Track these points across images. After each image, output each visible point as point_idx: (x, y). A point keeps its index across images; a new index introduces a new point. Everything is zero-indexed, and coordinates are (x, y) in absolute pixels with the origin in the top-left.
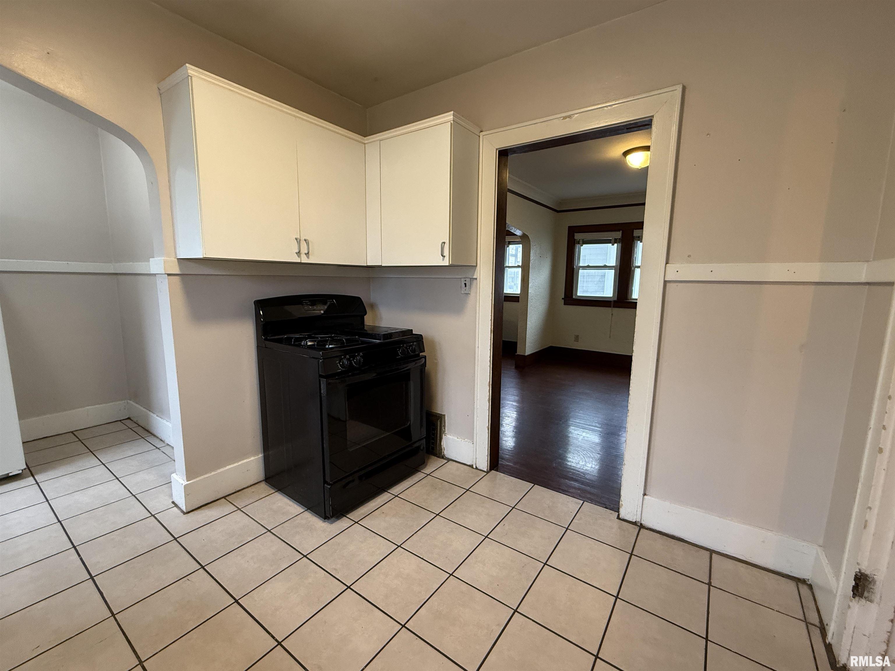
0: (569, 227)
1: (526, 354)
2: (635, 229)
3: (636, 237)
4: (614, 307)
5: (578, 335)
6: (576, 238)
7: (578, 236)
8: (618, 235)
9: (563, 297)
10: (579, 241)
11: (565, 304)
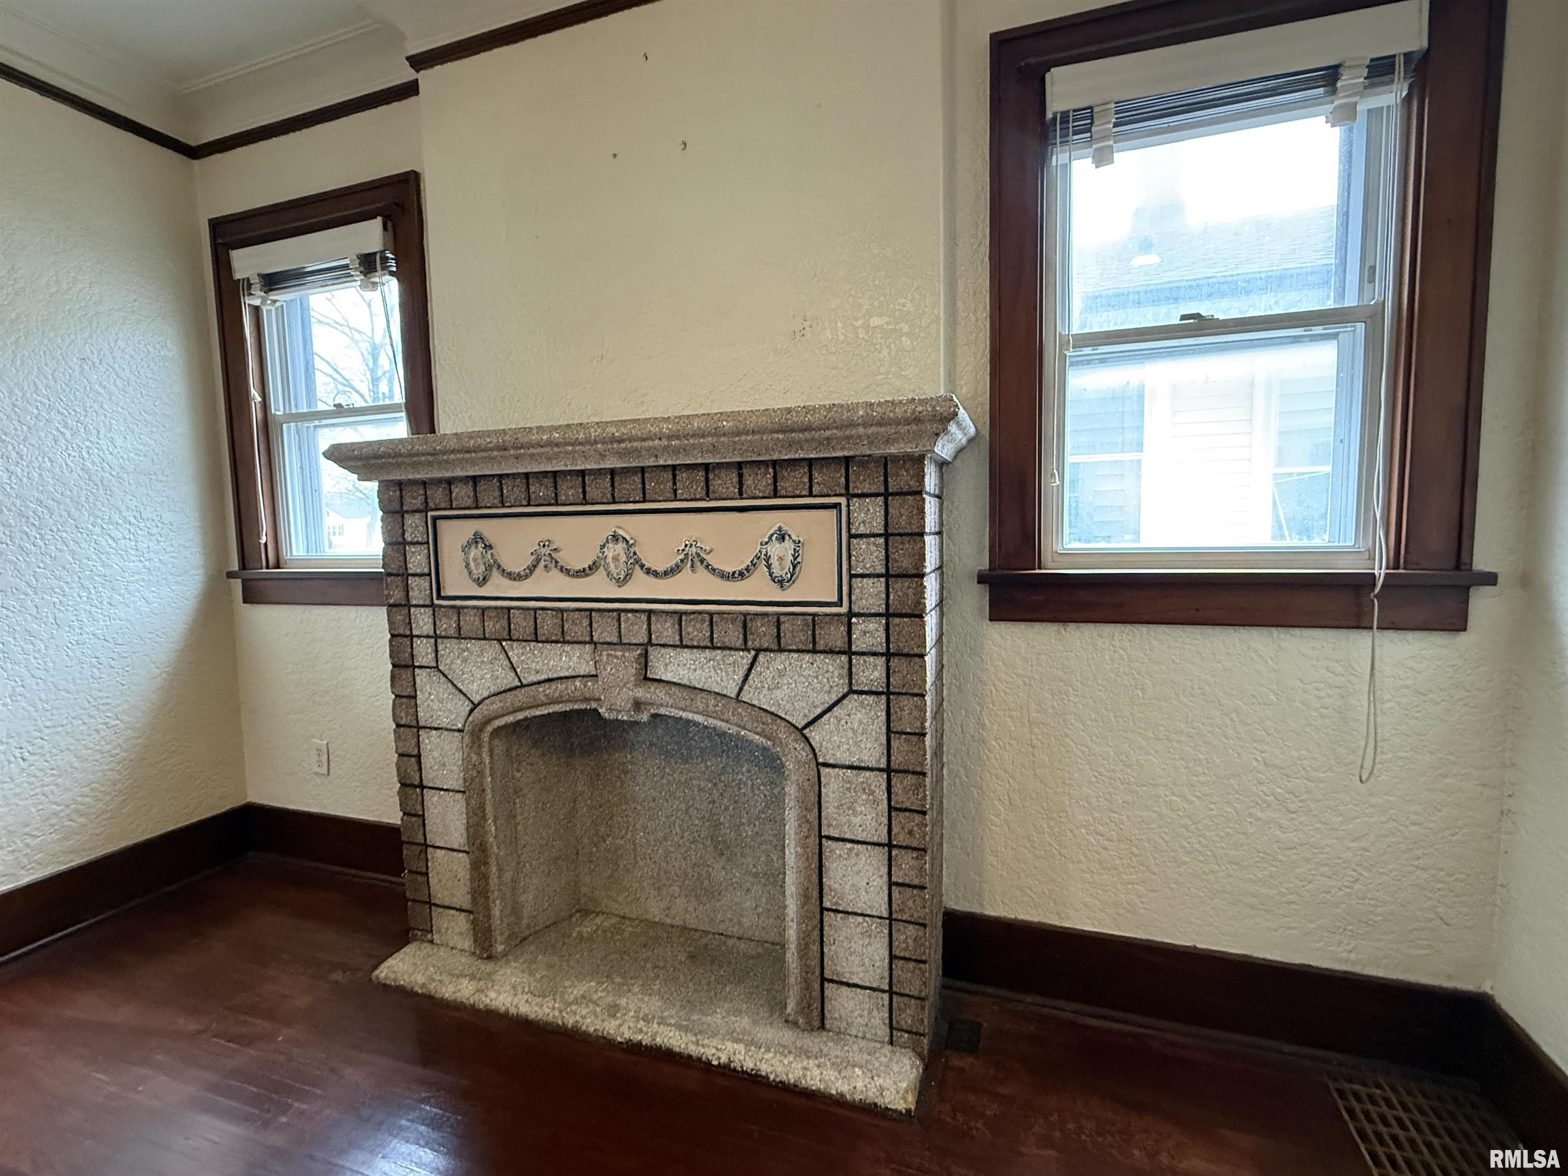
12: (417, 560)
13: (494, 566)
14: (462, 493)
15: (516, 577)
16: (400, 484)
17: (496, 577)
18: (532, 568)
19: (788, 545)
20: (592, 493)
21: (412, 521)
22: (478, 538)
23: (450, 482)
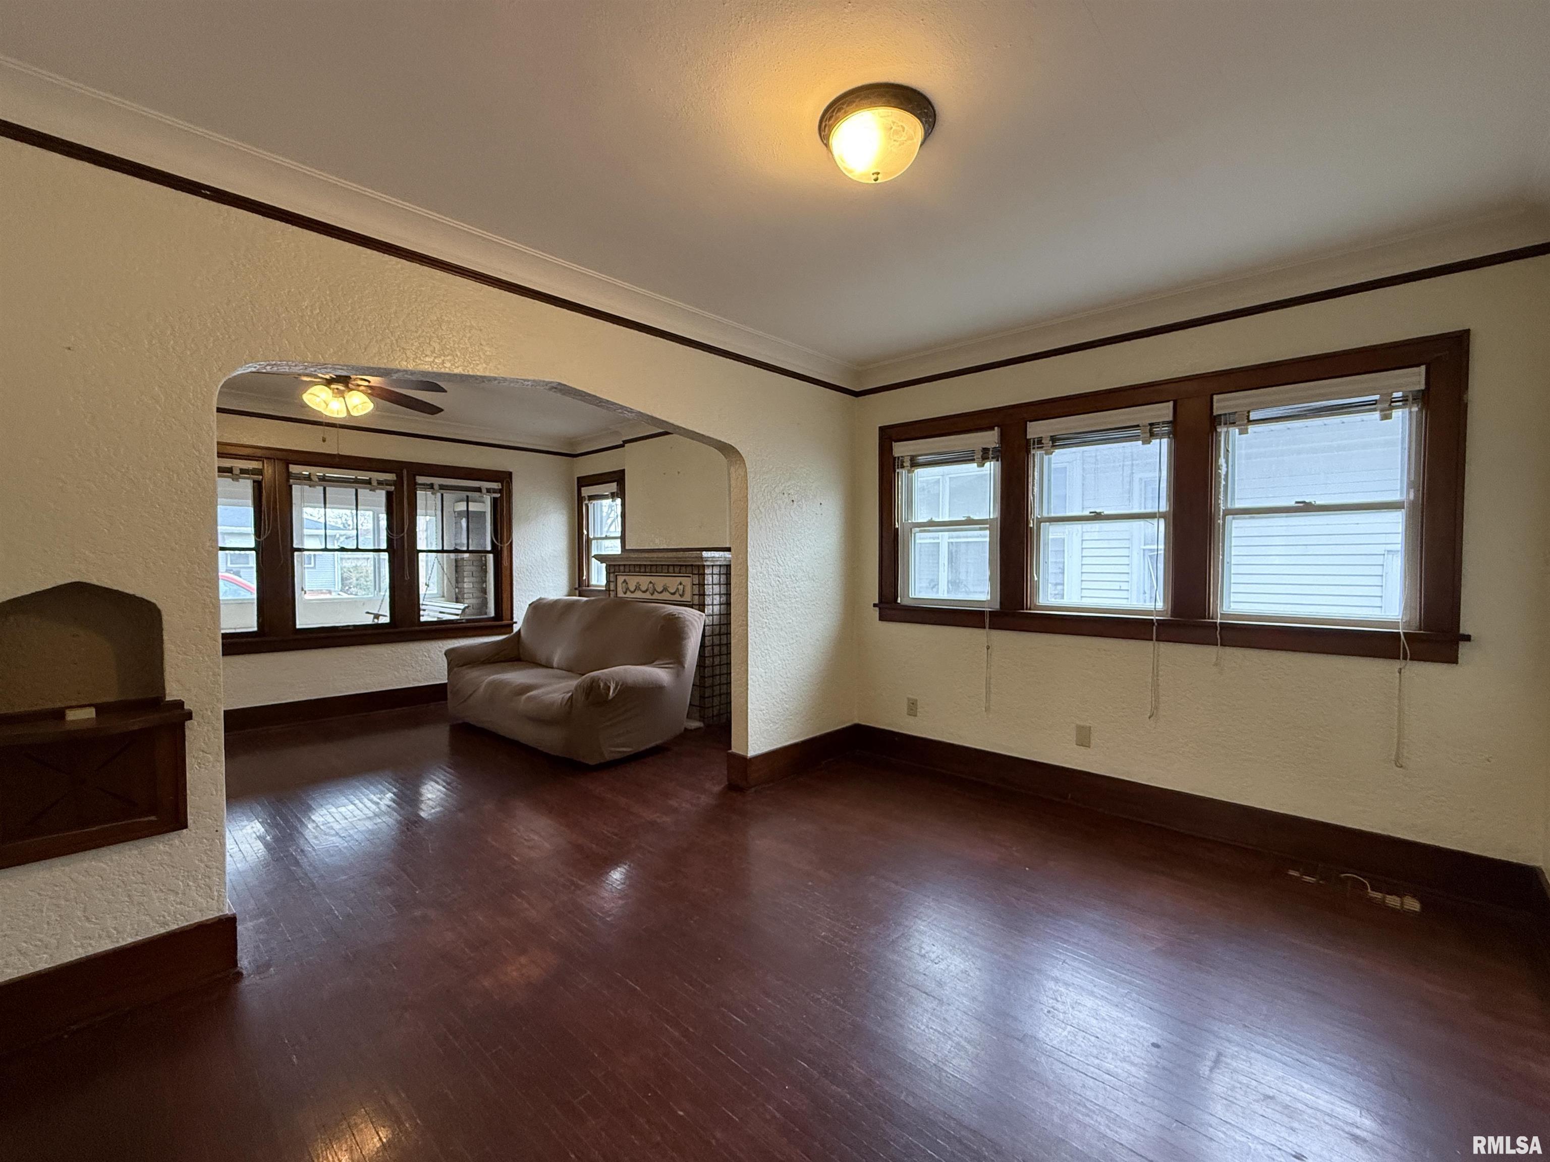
0: (882, 429)
1: (751, 753)
2: (1031, 421)
3: (1034, 441)
4: (993, 627)
5: (917, 700)
6: (896, 454)
7: (901, 449)
8: (991, 438)
9: (877, 602)
10: (903, 462)
11: (882, 618)
12: (612, 587)
13: (627, 589)
14: (622, 568)
15: (632, 592)
16: (610, 565)
17: (628, 592)
18: (635, 590)
19: (682, 586)
20: (647, 570)
21: (612, 575)
22: (625, 581)
23: (619, 565)
